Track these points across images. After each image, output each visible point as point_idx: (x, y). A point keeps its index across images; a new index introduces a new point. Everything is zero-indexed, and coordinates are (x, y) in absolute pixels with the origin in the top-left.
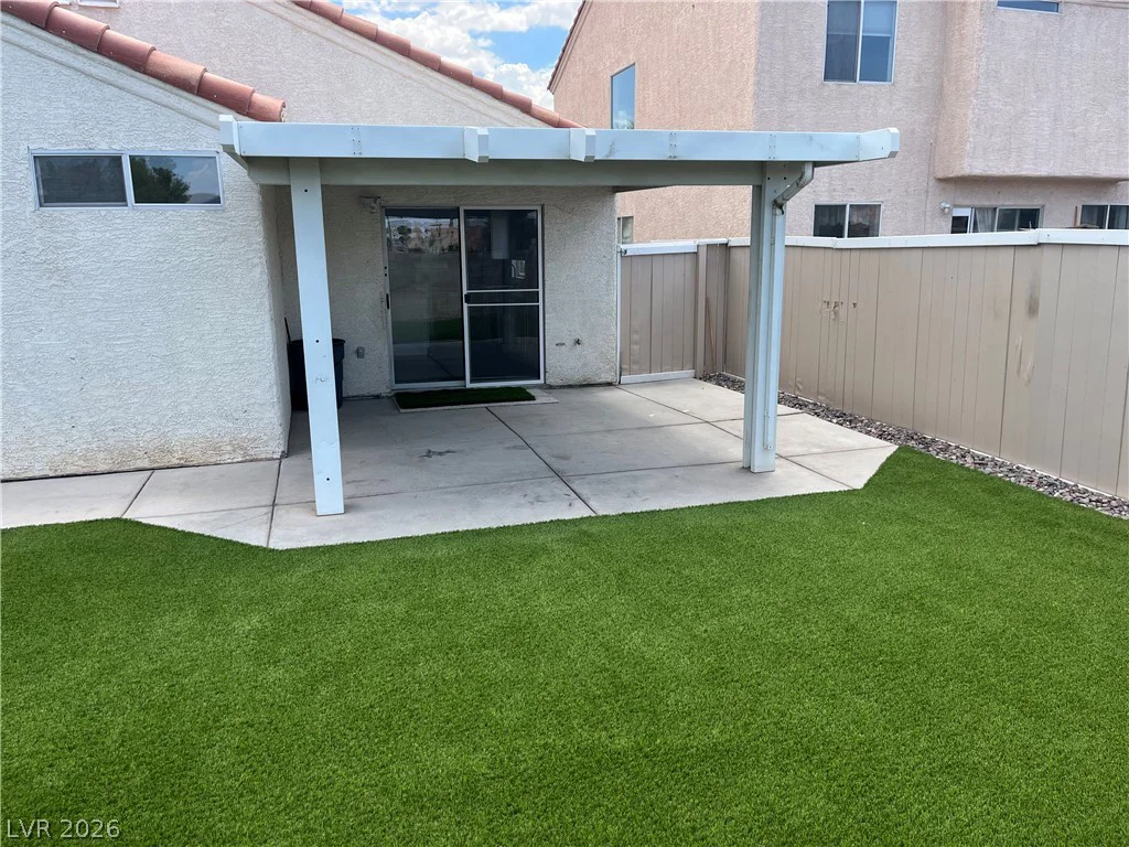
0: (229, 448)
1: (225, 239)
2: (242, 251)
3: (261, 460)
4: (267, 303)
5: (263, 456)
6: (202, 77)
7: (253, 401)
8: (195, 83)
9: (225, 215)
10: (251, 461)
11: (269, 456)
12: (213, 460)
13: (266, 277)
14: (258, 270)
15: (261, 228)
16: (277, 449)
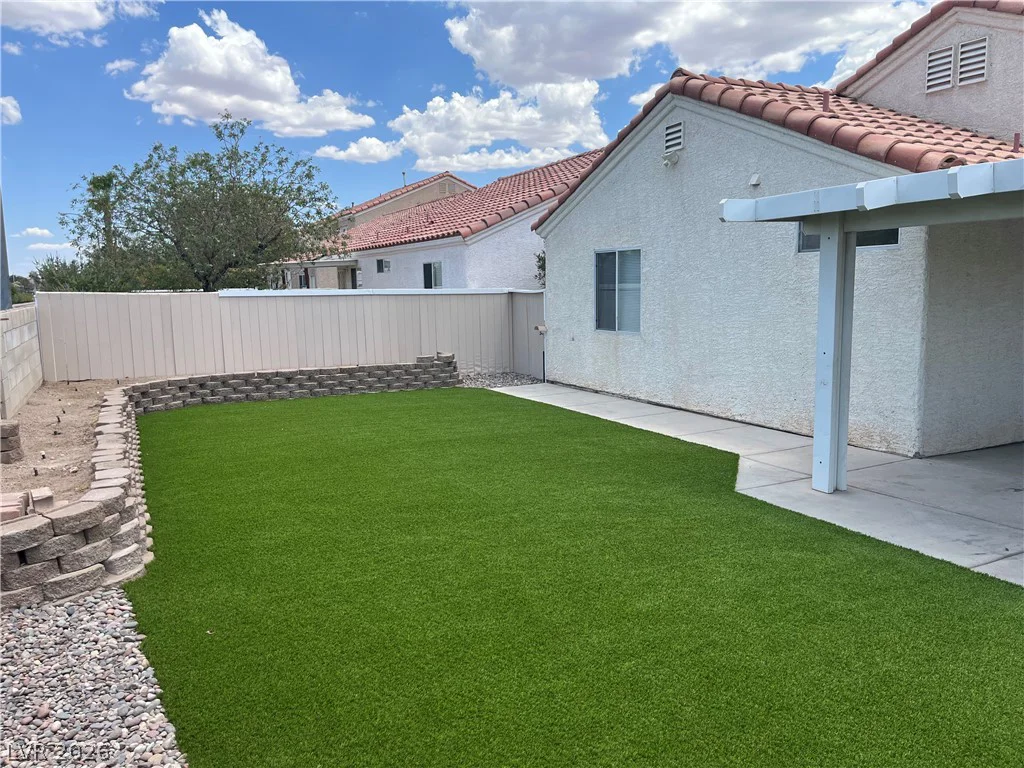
0: (878, 438)
1: (897, 271)
2: (907, 281)
3: (899, 454)
4: (919, 325)
5: (901, 452)
6: (891, 148)
7: (899, 404)
8: (882, 154)
9: (899, 253)
10: (891, 453)
11: (906, 453)
12: (866, 445)
13: (921, 303)
14: (917, 297)
15: (923, 262)
16: (912, 449)
